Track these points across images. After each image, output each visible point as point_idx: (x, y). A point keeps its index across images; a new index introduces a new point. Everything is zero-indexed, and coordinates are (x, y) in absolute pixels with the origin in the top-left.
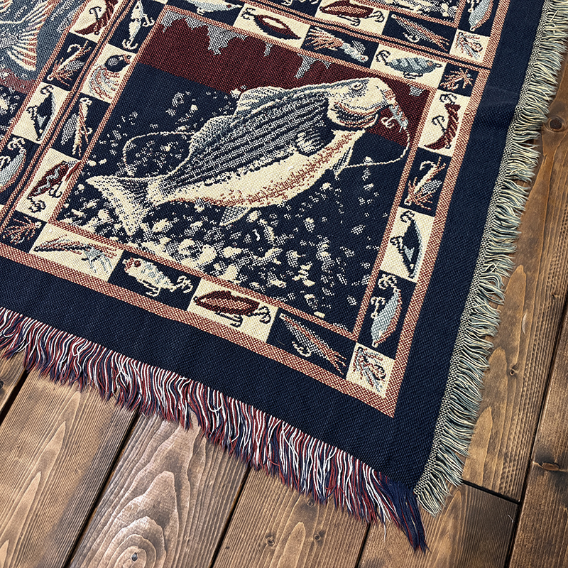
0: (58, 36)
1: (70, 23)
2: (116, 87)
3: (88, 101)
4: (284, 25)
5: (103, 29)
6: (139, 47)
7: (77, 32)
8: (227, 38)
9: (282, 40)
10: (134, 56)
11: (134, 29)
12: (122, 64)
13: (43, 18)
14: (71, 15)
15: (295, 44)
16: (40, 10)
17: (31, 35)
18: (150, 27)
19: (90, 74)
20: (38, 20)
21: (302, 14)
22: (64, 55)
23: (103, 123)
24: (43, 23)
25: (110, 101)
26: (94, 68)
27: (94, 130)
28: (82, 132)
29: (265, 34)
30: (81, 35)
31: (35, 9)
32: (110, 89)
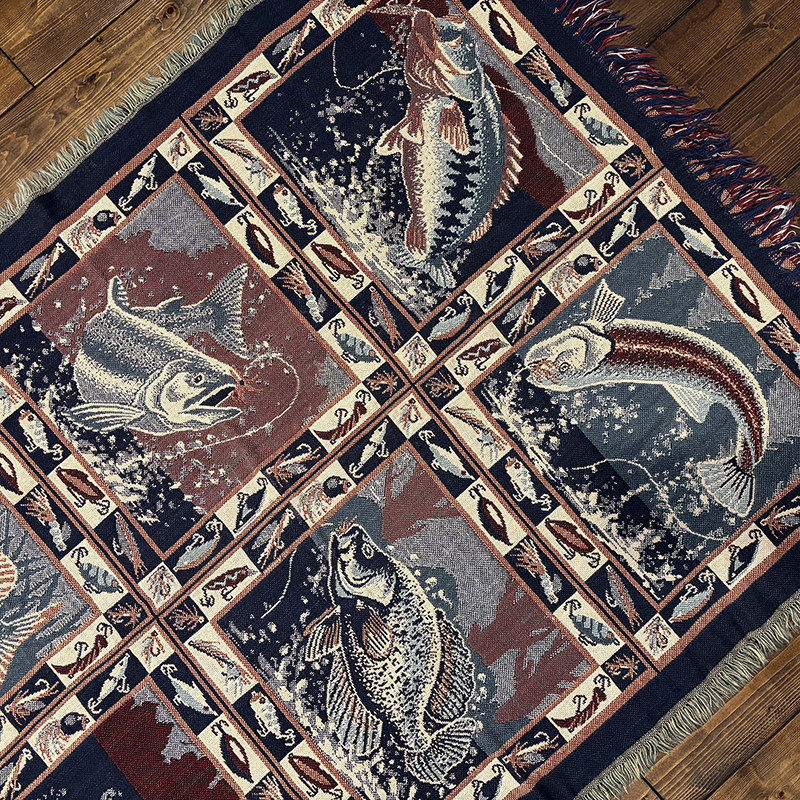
0: (34, 661)
1: (52, 652)
2: (60, 750)
3: (29, 755)
4: (245, 757)
5: (80, 673)
6: (101, 713)
7: (54, 666)
8: (184, 750)
9: (234, 776)
10: (92, 721)
11: (107, 687)
12: (78, 726)
13: (29, 631)
14: (56, 642)
15: (244, 787)
16: (31, 620)
17: (11, 645)
18: (123, 694)
19: (42, 727)
20: (24, 632)
21: (269, 754)
22: (31, 687)
23: (32, 787)
24: (27, 637)
25: (49, 764)
26: (50, 721)
27: (23, 789)
28: (12, 785)
29: (222, 761)
30: (55, 671)
31: (26, 617)
32: (54, 749)
